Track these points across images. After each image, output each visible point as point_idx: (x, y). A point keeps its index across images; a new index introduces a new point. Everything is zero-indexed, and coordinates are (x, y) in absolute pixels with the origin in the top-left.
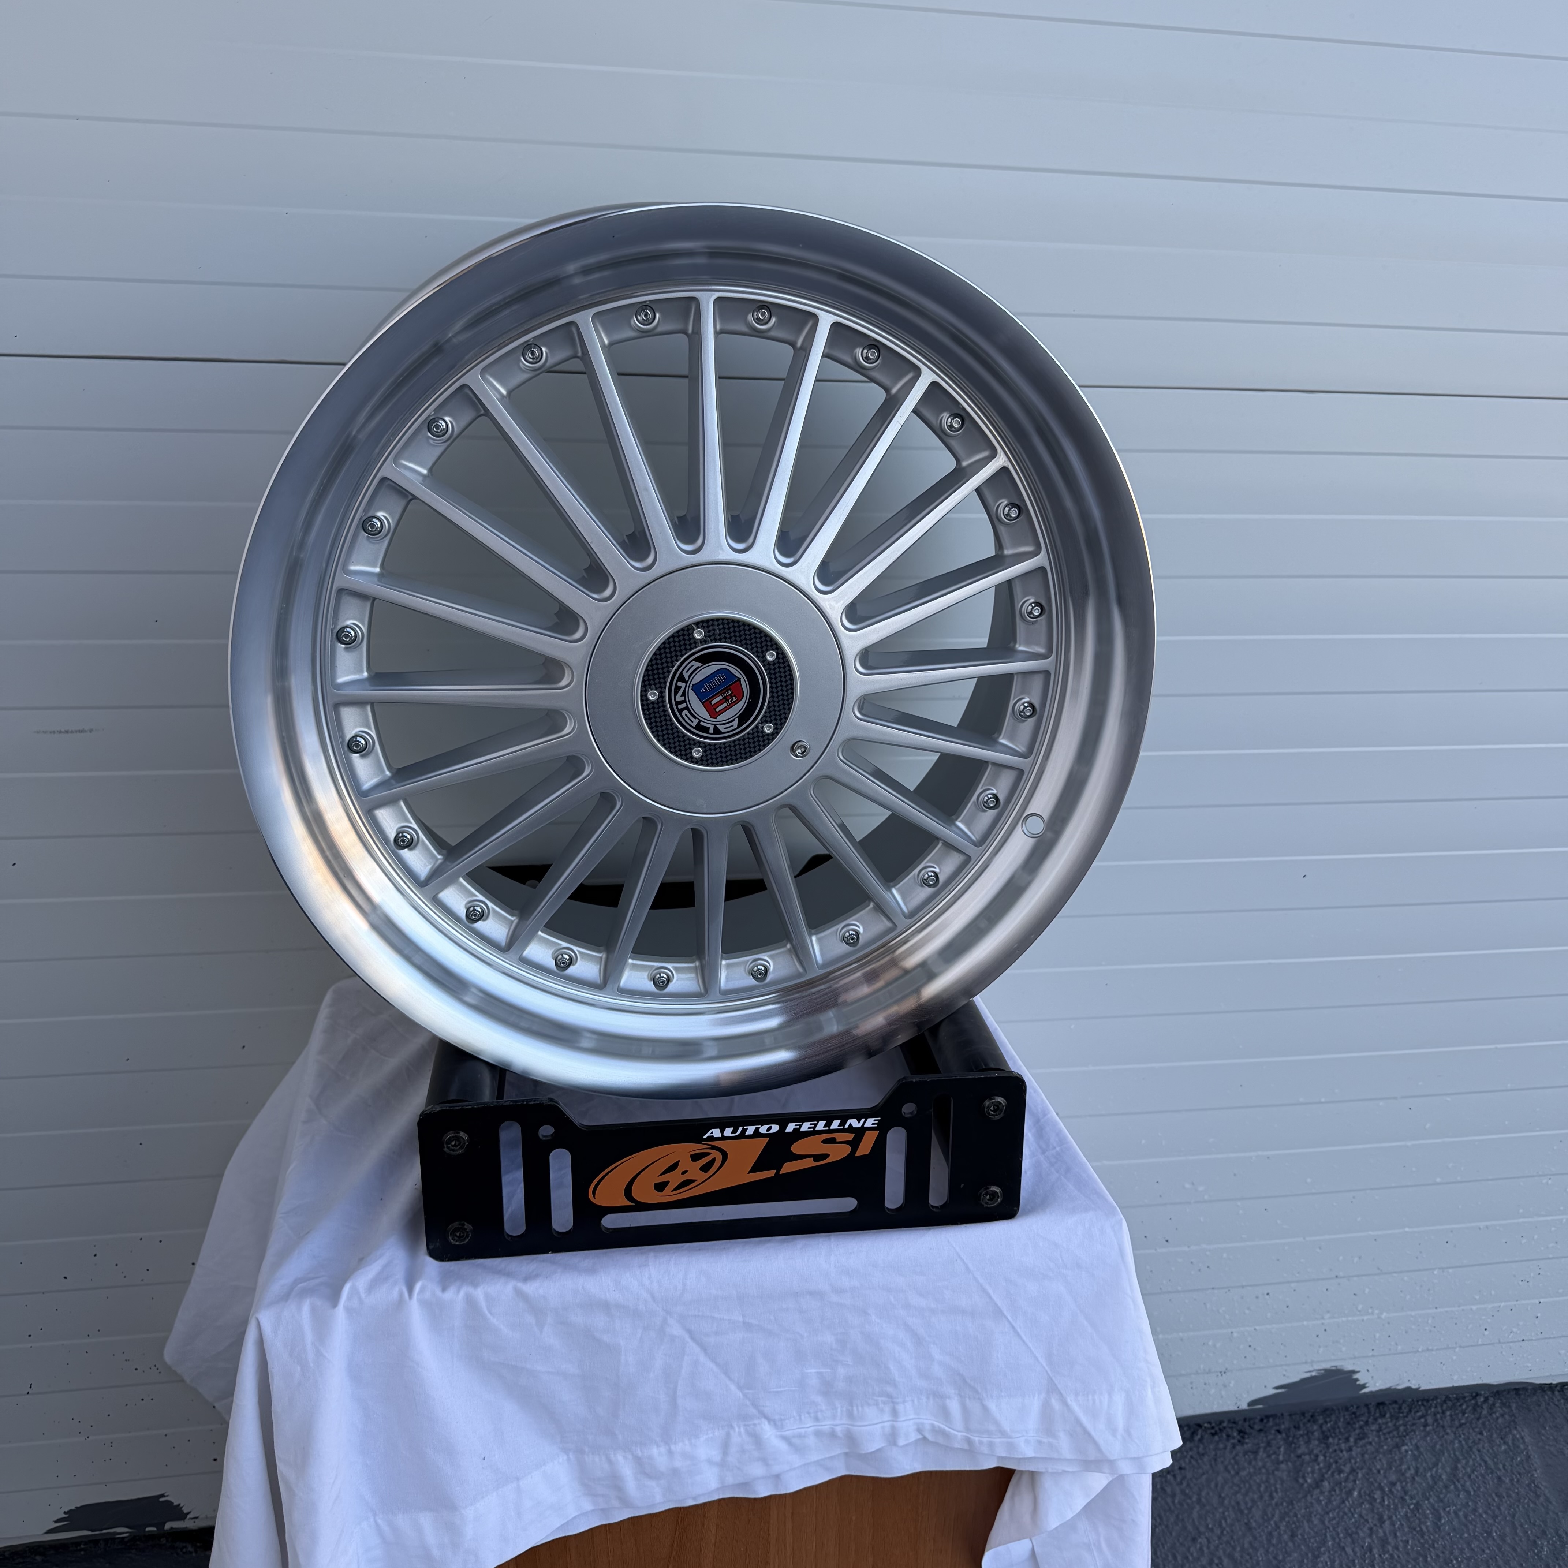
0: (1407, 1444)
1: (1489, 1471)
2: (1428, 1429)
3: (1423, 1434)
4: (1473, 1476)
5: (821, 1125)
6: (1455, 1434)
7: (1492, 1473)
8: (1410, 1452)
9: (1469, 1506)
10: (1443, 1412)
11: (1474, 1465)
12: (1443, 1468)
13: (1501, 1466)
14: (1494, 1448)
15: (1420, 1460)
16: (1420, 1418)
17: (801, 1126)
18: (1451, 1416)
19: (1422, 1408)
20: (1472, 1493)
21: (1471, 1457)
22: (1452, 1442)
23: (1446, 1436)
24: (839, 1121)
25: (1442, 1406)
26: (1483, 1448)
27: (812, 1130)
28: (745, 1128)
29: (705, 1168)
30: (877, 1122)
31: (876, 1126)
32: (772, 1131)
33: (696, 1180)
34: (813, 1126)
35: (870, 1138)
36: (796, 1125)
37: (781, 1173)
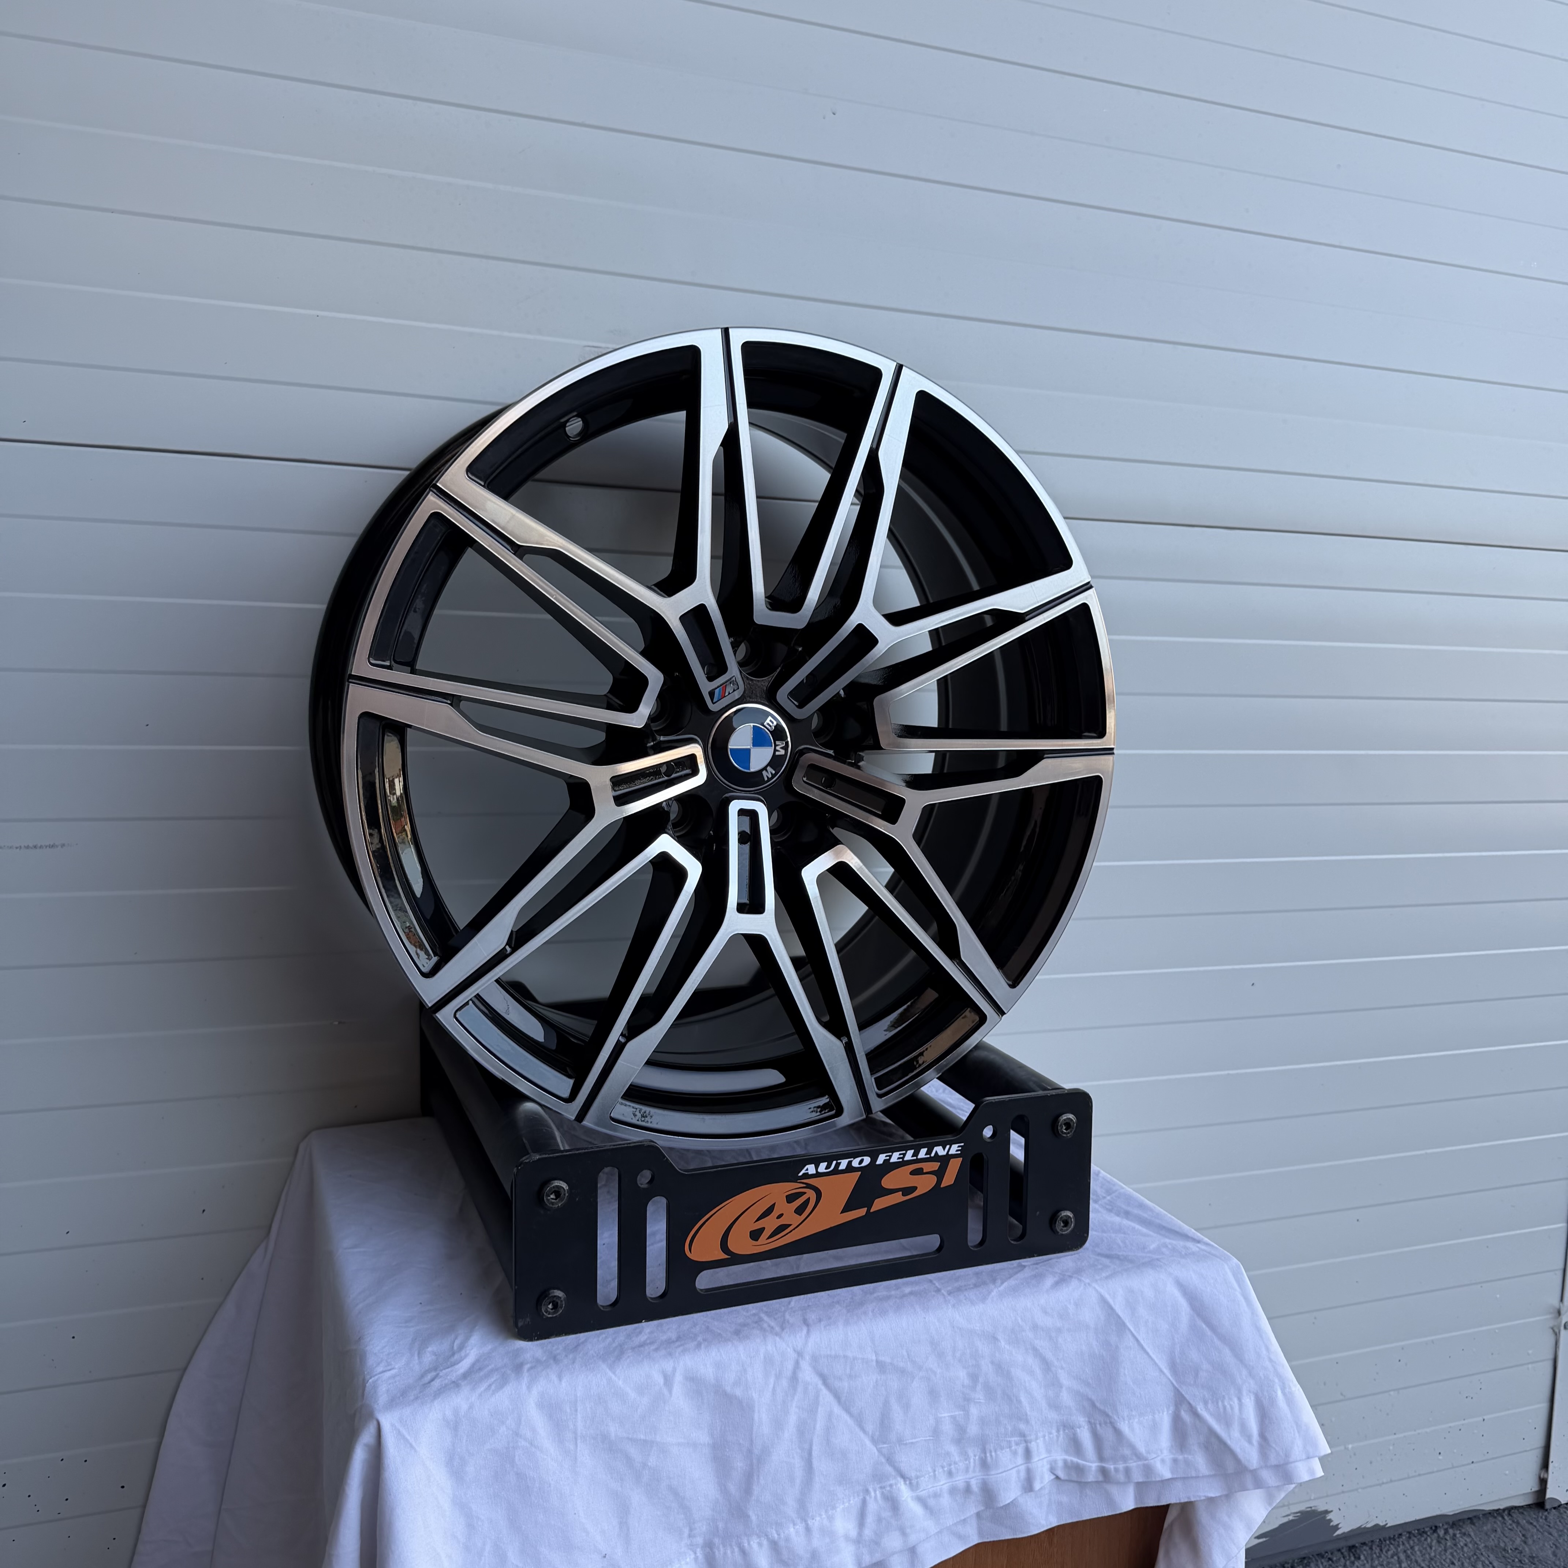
5: (909, 1155)
17: (890, 1157)
24: (926, 1149)
27: (901, 1160)
28: (839, 1161)
29: (799, 1211)
30: (960, 1148)
31: (959, 1152)
32: (863, 1164)
33: (790, 1225)
34: (902, 1156)
35: (954, 1167)
36: (886, 1156)
37: (871, 1211)
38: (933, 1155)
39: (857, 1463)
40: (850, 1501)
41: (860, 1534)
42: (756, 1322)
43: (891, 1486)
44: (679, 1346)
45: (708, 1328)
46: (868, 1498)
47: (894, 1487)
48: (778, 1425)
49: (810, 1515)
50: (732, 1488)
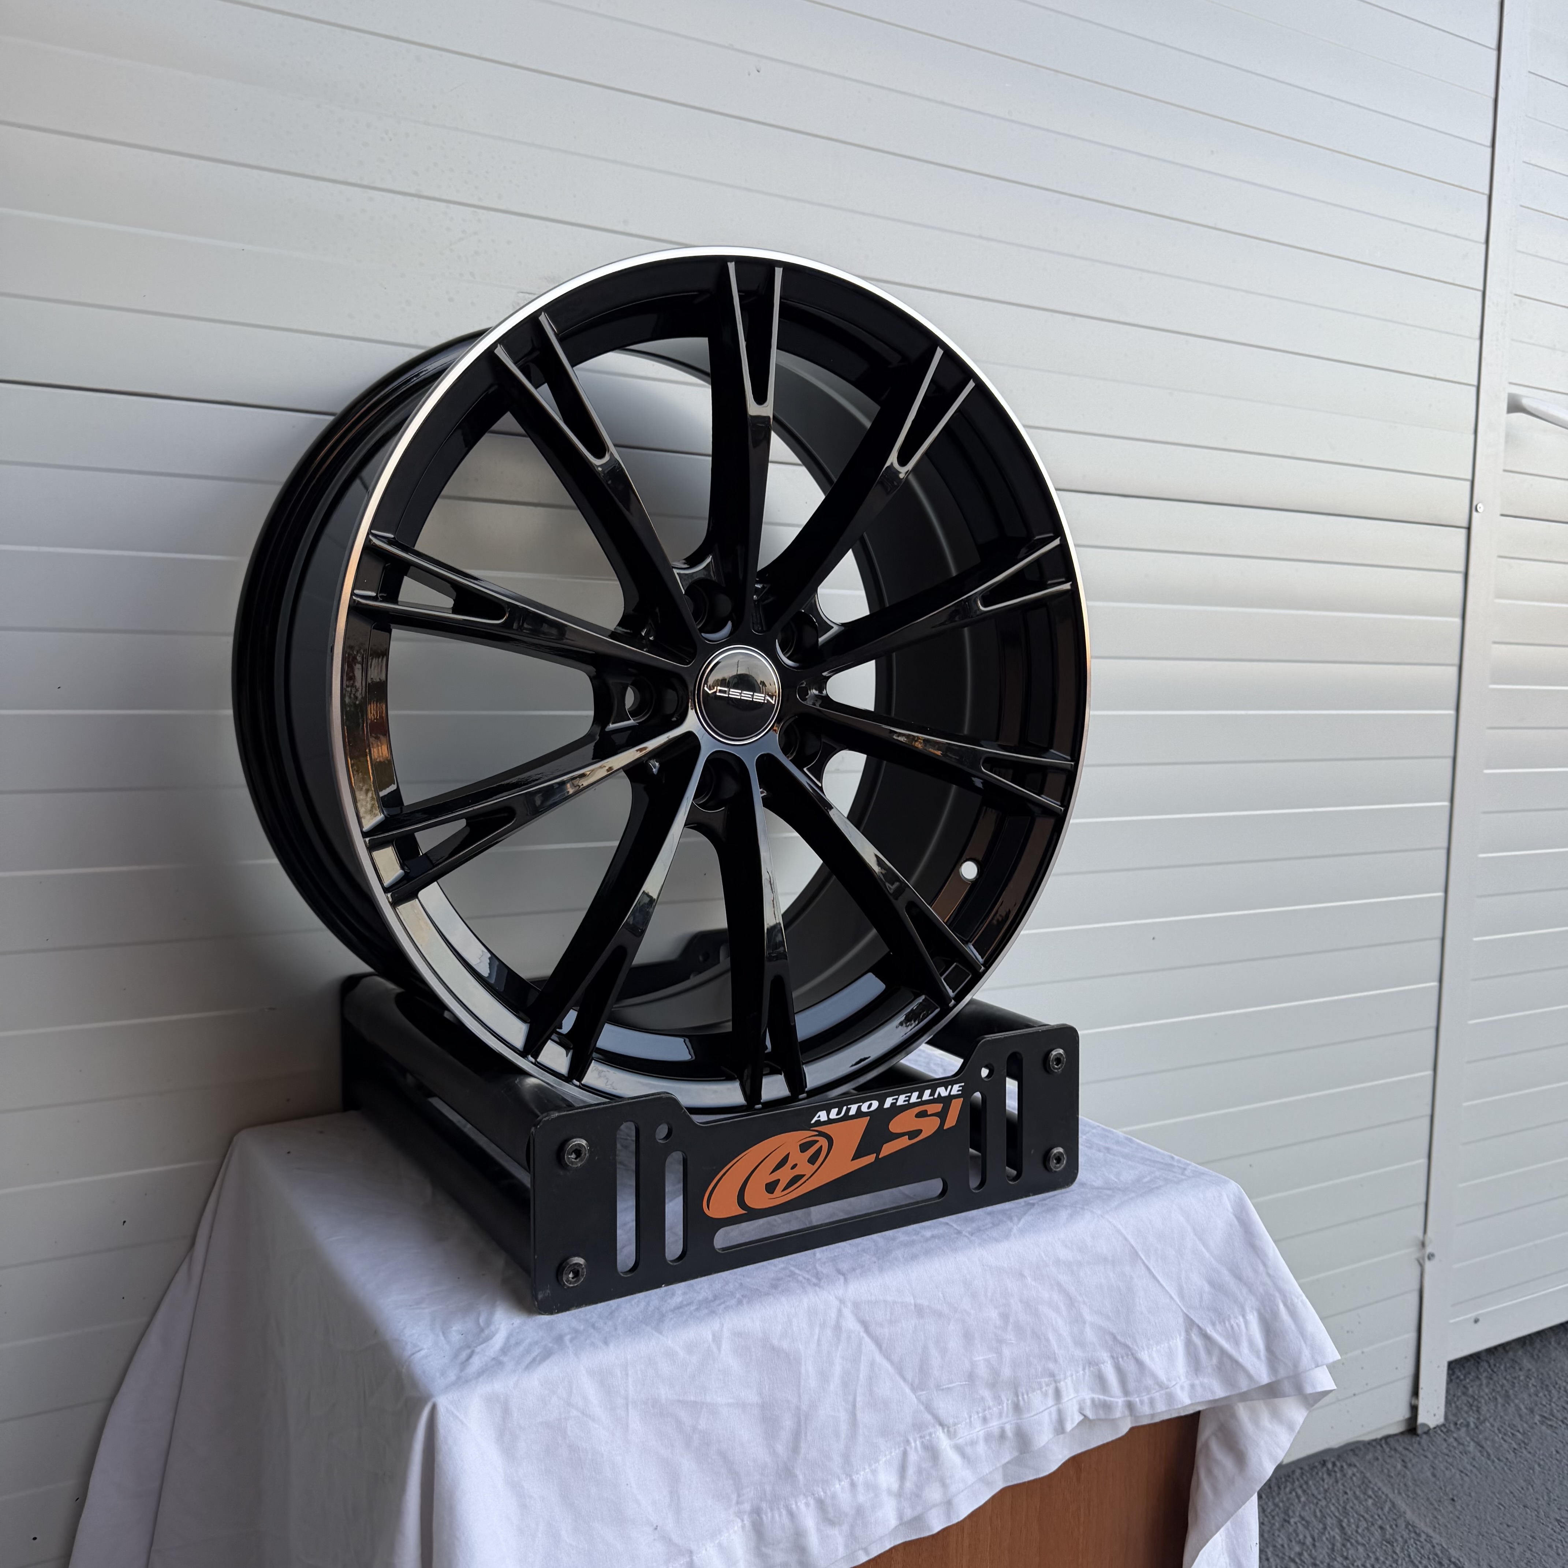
0: (1292, 1517)
1: (1370, 1524)
2: (1303, 1499)
3: (1300, 1505)
4: (1360, 1531)
6: (1325, 1498)
7: (1373, 1524)
8: (1299, 1524)
9: (1370, 1557)
10: (1306, 1483)
11: (1355, 1521)
12: (1333, 1530)
13: (1376, 1517)
14: (1364, 1503)
15: (1310, 1528)
16: (1291, 1493)
18: (1315, 1485)
19: (1288, 1484)
20: (1367, 1546)
21: (1349, 1515)
22: (1327, 1506)
23: (1320, 1503)
25: (1303, 1478)
26: (1354, 1504)
28: (849, 1106)
29: (813, 1159)
30: (961, 1088)
31: (960, 1092)
32: (872, 1109)
33: (805, 1175)
34: (907, 1099)
35: (956, 1108)
36: (893, 1100)
37: (880, 1157)
38: (936, 1096)
39: (898, 1413)
40: (891, 1453)
41: (901, 1487)
42: (789, 1276)
43: (930, 1434)
44: (720, 1305)
45: (741, 1284)
46: (908, 1448)
47: (934, 1435)
48: (824, 1377)
49: (855, 1470)
50: (780, 1448)
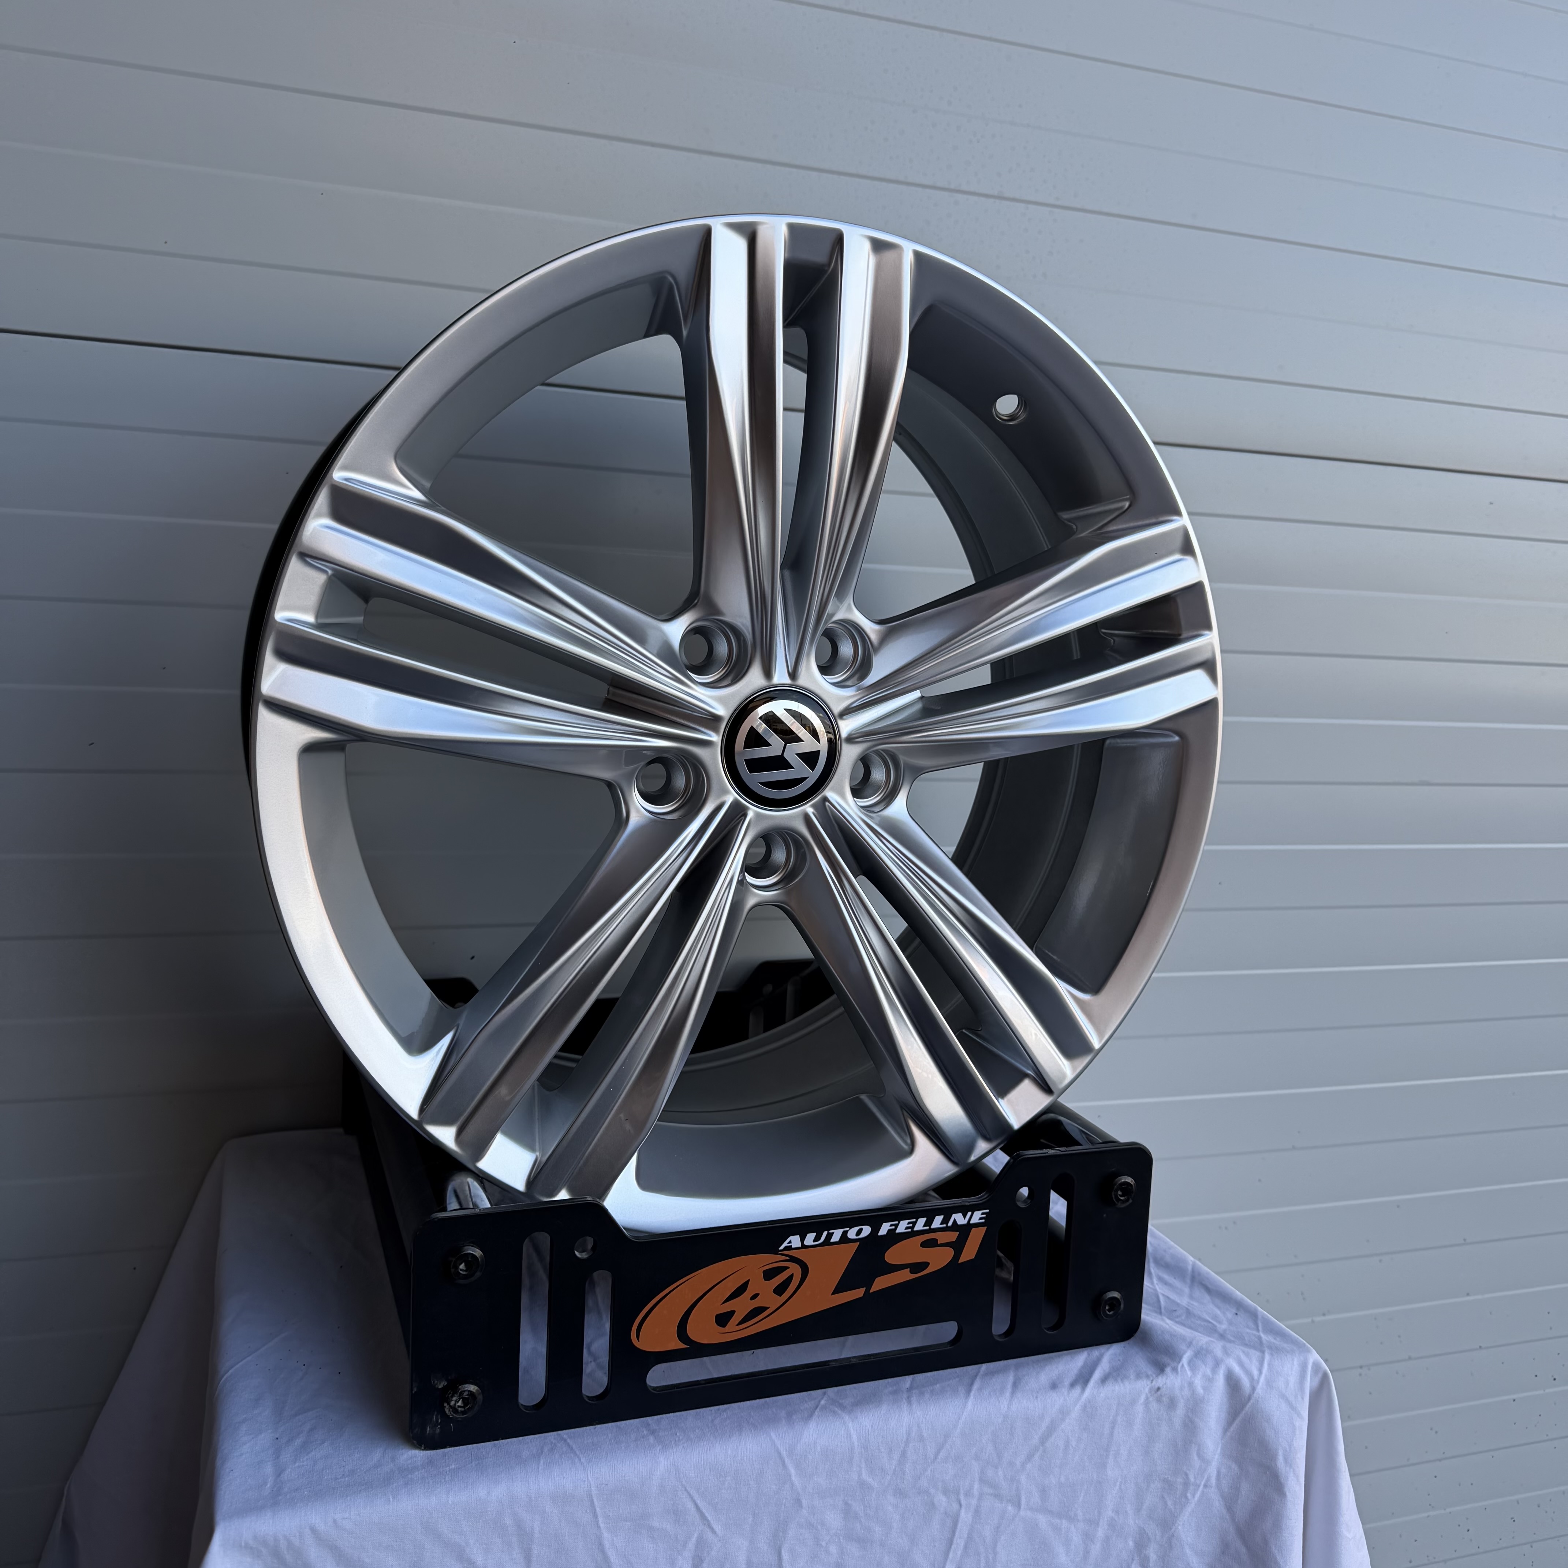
5: (920, 1224)
17: (896, 1226)
24: (942, 1217)
27: (910, 1230)
28: (831, 1231)
29: (780, 1290)
30: (984, 1216)
31: (983, 1221)
32: (862, 1235)
33: (768, 1308)
34: (911, 1225)
35: (976, 1238)
36: (891, 1225)
37: (870, 1292)
38: (950, 1224)
